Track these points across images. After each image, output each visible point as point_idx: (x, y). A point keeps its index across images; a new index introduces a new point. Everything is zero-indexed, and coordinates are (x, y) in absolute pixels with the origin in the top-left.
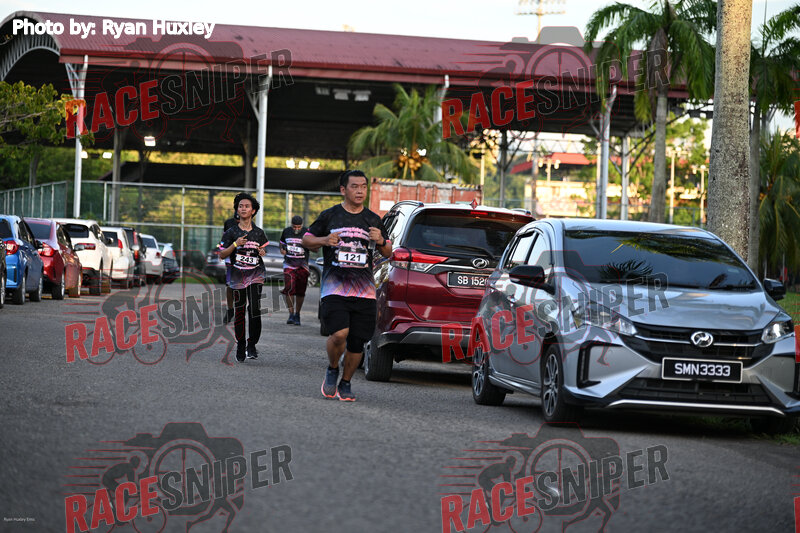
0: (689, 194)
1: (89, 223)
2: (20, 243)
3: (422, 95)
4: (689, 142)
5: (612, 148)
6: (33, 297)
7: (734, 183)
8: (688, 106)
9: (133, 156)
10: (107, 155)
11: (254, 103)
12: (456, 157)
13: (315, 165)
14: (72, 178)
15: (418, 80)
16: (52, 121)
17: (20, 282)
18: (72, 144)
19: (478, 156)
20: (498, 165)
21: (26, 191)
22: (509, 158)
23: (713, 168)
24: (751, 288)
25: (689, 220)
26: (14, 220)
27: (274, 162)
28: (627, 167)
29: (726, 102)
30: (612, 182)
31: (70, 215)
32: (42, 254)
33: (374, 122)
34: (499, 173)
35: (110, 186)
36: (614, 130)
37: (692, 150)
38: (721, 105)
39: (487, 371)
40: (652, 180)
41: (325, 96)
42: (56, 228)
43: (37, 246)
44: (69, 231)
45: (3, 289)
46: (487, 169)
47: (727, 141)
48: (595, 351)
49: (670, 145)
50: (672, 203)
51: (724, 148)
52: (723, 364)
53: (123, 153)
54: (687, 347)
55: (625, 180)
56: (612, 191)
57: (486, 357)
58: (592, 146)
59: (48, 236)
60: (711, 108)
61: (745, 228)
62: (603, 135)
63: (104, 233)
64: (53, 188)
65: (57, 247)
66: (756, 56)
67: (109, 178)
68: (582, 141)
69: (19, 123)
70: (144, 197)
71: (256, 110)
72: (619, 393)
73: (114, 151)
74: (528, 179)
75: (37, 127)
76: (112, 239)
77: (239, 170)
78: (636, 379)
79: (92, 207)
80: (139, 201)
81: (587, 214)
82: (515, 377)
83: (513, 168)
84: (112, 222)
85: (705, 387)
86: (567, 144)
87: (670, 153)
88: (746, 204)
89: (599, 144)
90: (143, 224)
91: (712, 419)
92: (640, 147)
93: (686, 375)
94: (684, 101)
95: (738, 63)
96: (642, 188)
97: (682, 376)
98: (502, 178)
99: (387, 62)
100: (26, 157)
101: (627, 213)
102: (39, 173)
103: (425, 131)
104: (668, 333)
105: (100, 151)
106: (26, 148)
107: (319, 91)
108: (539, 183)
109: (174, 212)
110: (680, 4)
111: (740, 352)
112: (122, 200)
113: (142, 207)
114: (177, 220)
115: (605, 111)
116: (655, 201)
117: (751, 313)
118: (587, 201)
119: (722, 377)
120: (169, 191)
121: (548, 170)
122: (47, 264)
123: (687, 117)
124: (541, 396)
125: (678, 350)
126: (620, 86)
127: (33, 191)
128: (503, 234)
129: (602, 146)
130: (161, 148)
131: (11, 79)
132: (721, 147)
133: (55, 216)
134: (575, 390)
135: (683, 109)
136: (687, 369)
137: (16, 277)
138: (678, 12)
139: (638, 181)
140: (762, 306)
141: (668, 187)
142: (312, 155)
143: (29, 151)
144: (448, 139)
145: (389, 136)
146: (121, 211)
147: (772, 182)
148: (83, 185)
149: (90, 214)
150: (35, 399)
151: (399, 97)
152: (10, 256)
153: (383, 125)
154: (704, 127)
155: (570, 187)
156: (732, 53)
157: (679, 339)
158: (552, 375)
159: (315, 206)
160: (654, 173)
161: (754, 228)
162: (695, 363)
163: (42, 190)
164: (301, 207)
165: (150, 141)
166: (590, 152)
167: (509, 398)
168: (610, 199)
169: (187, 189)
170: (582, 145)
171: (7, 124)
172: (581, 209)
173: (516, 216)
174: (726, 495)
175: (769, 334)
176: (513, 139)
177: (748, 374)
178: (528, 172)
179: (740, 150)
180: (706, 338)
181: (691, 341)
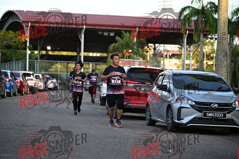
0: (210, 63)
1: (31, 73)
2: (11, 78)
3: (130, 34)
4: (210, 47)
5: (187, 49)
6: (15, 95)
7: (224, 59)
8: (210, 36)
9: (44, 52)
10: (36, 52)
11: (80, 37)
12: (141, 53)
13: (98, 55)
14: (26, 59)
15: (129, 29)
16: (20, 42)
17: (11, 90)
18: (26, 49)
19: (147, 52)
20: (153, 54)
21: (12, 63)
22: (156, 52)
23: (217, 55)
24: (229, 90)
25: (210, 70)
26: (9, 72)
27: (86, 54)
28: (191, 55)
29: (221, 35)
30: (187, 59)
31: (25, 70)
32: (17, 82)
33: (116, 42)
34: (153, 57)
35: (37, 61)
36: (187, 43)
37: (211, 49)
38: (219, 36)
39: (150, 116)
40: (199, 58)
41: (101, 34)
42: (21, 74)
43: (16, 79)
44: (25, 75)
45: (6, 92)
46: (150, 55)
47: (221, 47)
48: (182, 109)
49: (204, 48)
50: (205, 65)
51: (221, 49)
52: (221, 113)
53: (41, 52)
54: (210, 108)
55: (191, 59)
56: (187, 62)
57: (150, 111)
58: (181, 48)
59: (19, 76)
60: (216, 37)
61: (227, 73)
62: (184, 45)
63: (35, 75)
64: (20, 62)
65: (22, 80)
66: (229, 21)
67: (37, 59)
68: (178, 47)
69: (10, 43)
70: (47, 65)
71: (80, 38)
72: (190, 122)
73: (38, 51)
74: (162, 59)
75: (15, 44)
76: (38, 77)
77: (76, 57)
78: (195, 118)
79: (32, 68)
80: (46, 66)
81: (180, 69)
82: (159, 117)
83: (157, 55)
84: (38, 72)
85: (216, 120)
86: (174, 48)
87: (204, 50)
88: (227, 66)
89: (183, 48)
90: (47, 73)
91: (218, 130)
92: (195, 49)
93: (210, 117)
94: (208, 35)
95: (224, 23)
96: (196, 61)
97: (209, 117)
98: (154, 58)
99: (119, 24)
100: (12, 53)
101: (192, 68)
102: (16, 58)
103: (131, 44)
104: (204, 104)
105: (34, 51)
106: (12, 50)
107: (99, 33)
108: (165, 60)
109: (56, 69)
110: (207, 6)
111: (226, 109)
112: (41, 65)
113: (47, 68)
114: (57, 71)
115: (185, 38)
116: (200, 65)
117: (229, 98)
118: (180, 65)
119: (221, 117)
120: (55, 63)
121: (168, 56)
122: (19, 85)
123: (209, 39)
124: (167, 123)
125: (207, 109)
126: (189, 30)
127: (14, 63)
128: (155, 75)
129: (184, 48)
130: (52, 50)
131: (7, 30)
132: (219, 48)
133: (21, 71)
134: (177, 121)
135: (208, 37)
136: (210, 115)
137: (10, 89)
138: (206, 8)
139: (195, 59)
140: (233, 96)
141: (204, 60)
142: (98, 52)
143: (13, 51)
144: (138, 47)
145: (120, 46)
146: (41, 69)
147: (235, 59)
148: (29, 61)
149: (32, 70)
150: (16, 125)
151: (123, 34)
152: (7, 82)
153: (118, 43)
154: (214, 43)
155: (175, 61)
156: (222, 21)
157: (208, 106)
158: (170, 117)
159: (98, 67)
160: (200, 56)
161: (230, 73)
162: (213, 113)
163: (17, 63)
164: (94, 67)
165: (49, 48)
166: (180, 50)
167: (157, 124)
168: (186, 64)
169: (60, 62)
170: (178, 48)
171: (6, 43)
172: (178, 67)
173: (159, 70)
174: (222, 152)
175: (235, 104)
176: (157, 47)
177: (228, 116)
178: (162, 56)
179: (225, 49)
180: (216, 106)
181: (211, 106)
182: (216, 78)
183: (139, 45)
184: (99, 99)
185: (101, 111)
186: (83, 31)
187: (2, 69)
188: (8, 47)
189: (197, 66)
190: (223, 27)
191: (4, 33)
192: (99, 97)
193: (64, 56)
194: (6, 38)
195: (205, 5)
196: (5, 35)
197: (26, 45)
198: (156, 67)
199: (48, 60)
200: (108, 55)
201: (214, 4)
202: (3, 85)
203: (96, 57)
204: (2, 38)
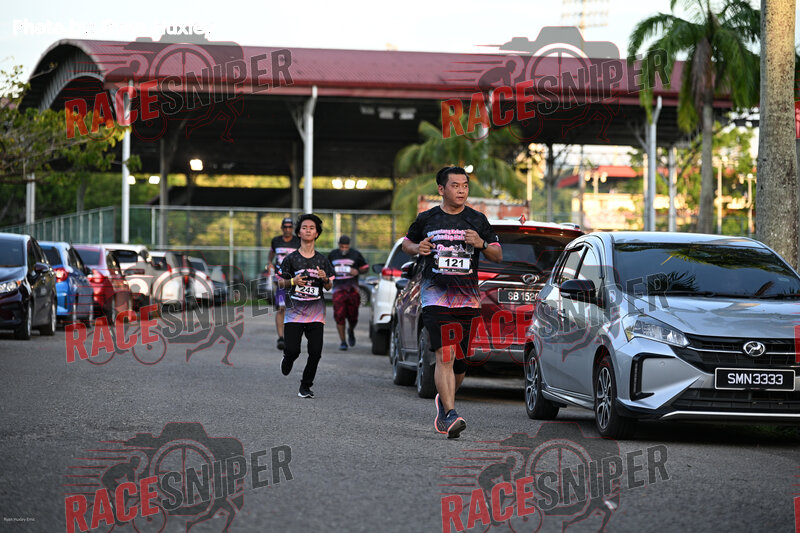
0: (737, 204)
1: (138, 249)
2: (70, 269)
4: (735, 151)
5: (658, 160)
6: (84, 322)
7: (782, 191)
8: (733, 116)
9: (180, 180)
10: (154, 180)
11: (299, 124)
12: (503, 175)
13: (362, 184)
14: (120, 203)
15: (461, 96)
16: (98, 148)
17: (70, 309)
18: (117, 169)
19: (525, 171)
20: (545, 180)
21: (74, 218)
22: (555, 172)
23: (760, 177)
25: (737, 229)
26: (63, 247)
27: (321, 182)
28: (674, 179)
29: (771, 111)
30: (659, 193)
31: (119, 241)
32: (92, 280)
33: (420, 139)
34: (546, 187)
35: (157, 211)
36: (660, 140)
37: (739, 159)
38: (767, 114)
39: (540, 385)
40: (700, 190)
41: (368, 116)
42: (105, 254)
43: (87, 272)
44: (118, 256)
45: (54, 316)
46: (534, 183)
47: (774, 150)
48: (647, 363)
49: (717, 155)
50: (720, 213)
51: (771, 157)
52: (775, 373)
53: (170, 177)
54: (739, 357)
55: (673, 191)
56: (659, 202)
57: (538, 372)
58: (638, 158)
59: (98, 262)
60: (757, 117)
61: (794, 236)
62: (649, 147)
63: (153, 258)
64: (101, 214)
65: (107, 273)
67: (157, 202)
68: (629, 153)
69: (66, 151)
70: (192, 221)
71: (301, 131)
72: (675, 403)
73: (161, 176)
74: (575, 193)
75: (84, 154)
76: (161, 264)
77: (286, 192)
78: (688, 390)
79: (140, 231)
80: (187, 224)
81: (635, 226)
82: (568, 390)
83: (561, 182)
84: (161, 247)
85: (759, 396)
86: (614, 157)
87: (716, 162)
88: (795, 213)
89: (645, 156)
90: (191, 248)
91: (766, 428)
92: (687, 158)
93: (739, 385)
94: (729, 110)
95: (783, 71)
96: (690, 198)
97: (734, 385)
98: (549, 193)
99: (431, 80)
100: (73, 183)
101: (675, 224)
102: (87, 200)
103: (471, 147)
104: (720, 343)
105: (146, 176)
106: (73, 174)
107: (364, 110)
108: (586, 196)
109: (221, 235)
110: (723, 14)
111: (792, 360)
112: (170, 224)
113: (191, 231)
114: (226, 243)
115: (651, 122)
116: (702, 212)
118: (635, 214)
119: (775, 386)
120: (216, 214)
121: (595, 184)
122: (97, 291)
123: (733, 126)
124: (595, 409)
125: (730, 360)
126: (665, 97)
127: (81, 218)
128: (551, 249)
129: (649, 158)
130: (208, 171)
131: (57, 106)
132: (768, 155)
133: (105, 242)
134: (628, 402)
135: (728, 119)
136: (740, 379)
137: (67, 304)
138: (721, 22)
139: (685, 191)
141: (715, 196)
142: (359, 175)
143: (76, 178)
144: (494, 155)
145: (435, 154)
146: (170, 235)
148: (131, 211)
149: (139, 238)
152: (60, 283)
153: (429, 143)
154: (750, 136)
155: (618, 200)
156: (776, 61)
157: (731, 349)
158: (605, 388)
159: (363, 225)
160: (701, 184)
162: (748, 373)
163: (90, 217)
164: (350, 227)
165: (196, 164)
166: (636, 164)
167: (562, 412)
168: (658, 211)
169: (235, 212)
170: (629, 158)
171: (54, 152)
172: (629, 222)
173: (565, 231)
174: (782, 503)
176: (560, 153)
178: (575, 185)
179: (787, 158)
180: (758, 348)
181: (743, 351)
182: (757, 254)
183: (499, 148)
184: (367, 334)
185: (375, 372)
186: (311, 105)
187: (42, 239)
188: (61, 164)
189: (693, 216)
190: (779, 83)
191: (46, 117)
192: (368, 326)
193: (246, 190)
194: (54, 134)
195: (717, 9)
196: (51, 124)
197: (120, 157)
198: (555, 220)
199: (194, 204)
200: (394, 185)
201: (746, 6)
202: (44, 291)
203: (355, 192)
204: (41, 135)
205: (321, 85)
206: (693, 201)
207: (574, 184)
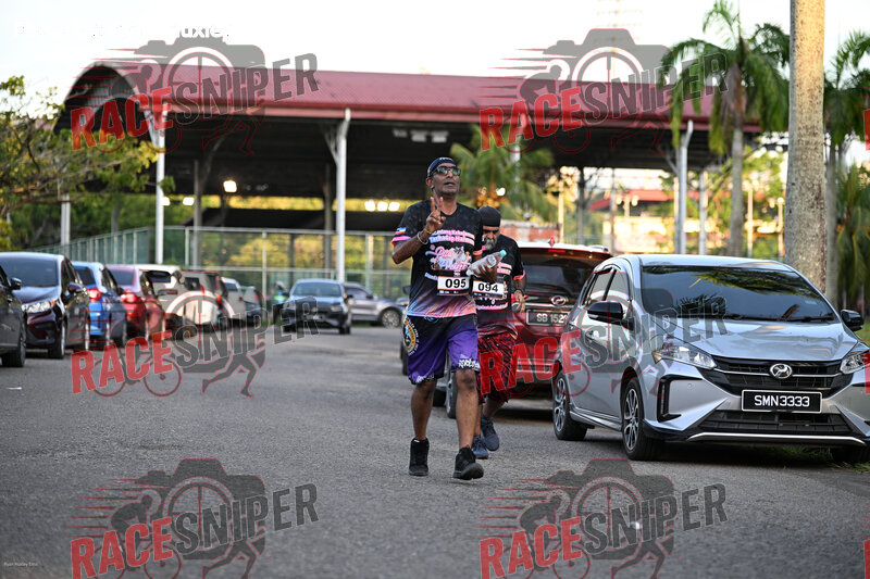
0: (767, 227)
1: (171, 269)
2: (103, 290)
4: (766, 176)
5: (689, 184)
6: (118, 343)
7: (810, 215)
8: (764, 140)
9: (214, 201)
10: (188, 201)
11: (332, 147)
12: (534, 198)
13: (395, 206)
14: (154, 224)
16: (133, 169)
17: (104, 330)
18: (151, 190)
19: (556, 194)
20: (577, 203)
21: (109, 239)
22: (586, 195)
23: (789, 203)
24: (827, 319)
25: (767, 253)
26: (97, 268)
27: (355, 204)
28: (704, 202)
29: (800, 135)
30: (690, 216)
31: (153, 261)
32: (125, 301)
34: (577, 210)
35: (191, 232)
36: (691, 164)
37: (770, 183)
38: (796, 138)
39: (568, 406)
40: (731, 213)
41: (400, 139)
42: (139, 274)
43: (120, 292)
44: (151, 276)
45: (87, 336)
46: (566, 207)
47: (802, 174)
48: (674, 384)
49: (748, 179)
50: (750, 237)
51: (800, 181)
52: (802, 395)
53: (204, 199)
54: (766, 379)
55: (703, 215)
56: (690, 226)
57: (566, 394)
58: (669, 181)
59: (131, 282)
60: (786, 142)
61: (822, 260)
62: (680, 171)
63: (187, 279)
64: (135, 236)
65: (140, 293)
66: (829, 90)
67: (191, 223)
68: (660, 177)
69: (100, 172)
70: (226, 242)
71: (333, 153)
72: (703, 425)
73: (196, 196)
74: (606, 216)
75: (118, 175)
76: (194, 285)
77: (319, 214)
78: (716, 412)
80: (221, 246)
81: (665, 250)
82: (596, 411)
83: (591, 206)
84: (195, 267)
85: (787, 417)
86: (645, 181)
87: (747, 186)
88: (823, 236)
89: (676, 180)
90: (225, 269)
91: (793, 450)
92: (717, 181)
93: (766, 407)
94: (759, 134)
95: (812, 96)
96: (721, 222)
97: (761, 407)
98: (580, 216)
99: (463, 103)
100: (107, 205)
101: (705, 247)
102: (122, 221)
103: (503, 170)
104: (747, 365)
105: (180, 197)
106: (107, 195)
107: (397, 133)
108: (618, 219)
109: (255, 256)
110: (753, 40)
111: (819, 382)
112: (204, 245)
113: (224, 252)
114: (259, 264)
115: (680, 144)
116: (733, 235)
117: (829, 344)
118: (666, 237)
119: (802, 409)
120: (250, 236)
121: (626, 207)
122: (130, 310)
123: (763, 150)
124: (622, 430)
125: (757, 382)
126: (696, 121)
127: (116, 239)
128: (581, 270)
129: (680, 182)
130: (242, 193)
132: (796, 179)
133: (139, 262)
134: (655, 424)
135: (758, 143)
136: (767, 401)
137: (100, 322)
138: (752, 47)
139: (716, 215)
140: (840, 338)
141: (745, 220)
142: (392, 196)
143: (110, 199)
144: (526, 178)
145: (468, 176)
146: (204, 256)
147: (849, 213)
148: (165, 231)
149: (173, 259)
150: (121, 443)
151: (475, 137)
152: (93, 304)
154: (780, 160)
155: (649, 223)
156: (805, 87)
157: (758, 371)
158: (633, 410)
160: (732, 207)
161: (832, 260)
162: (775, 395)
163: (124, 237)
164: (382, 249)
165: (230, 186)
166: (667, 187)
167: (590, 433)
168: (688, 234)
169: (268, 233)
170: (660, 181)
171: (88, 173)
172: (661, 245)
173: (593, 253)
174: (807, 524)
175: (847, 365)
176: (591, 177)
177: (828, 405)
178: (607, 209)
179: (816, 182)
180: (785, 370)
181: (769, 372)
182: (784, 277)
183: (531, 171)
185: (405, 393)
186: (344, 128)
187: (76, 260)
188: (95, 185)
189: (724, 240)
190: (807, 108)
193: (280, 211)
194: (89, 155)
195: (747, 36)
197: (153, 179)
198: (586, 243)
199: (227, 225)
201: (776, 30)
202: (77, 311)
203: (388, 215)
204: (75, 156)
205: (354, 108)
206: (724, 225)
207: (605, 207)
